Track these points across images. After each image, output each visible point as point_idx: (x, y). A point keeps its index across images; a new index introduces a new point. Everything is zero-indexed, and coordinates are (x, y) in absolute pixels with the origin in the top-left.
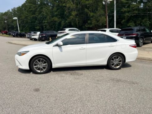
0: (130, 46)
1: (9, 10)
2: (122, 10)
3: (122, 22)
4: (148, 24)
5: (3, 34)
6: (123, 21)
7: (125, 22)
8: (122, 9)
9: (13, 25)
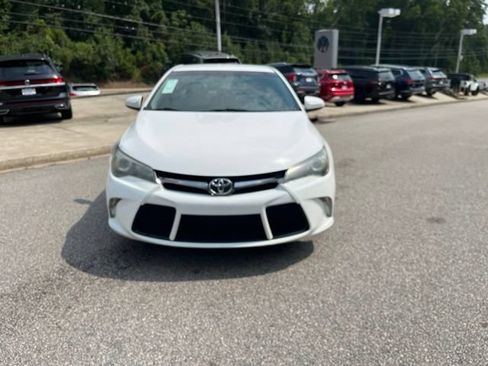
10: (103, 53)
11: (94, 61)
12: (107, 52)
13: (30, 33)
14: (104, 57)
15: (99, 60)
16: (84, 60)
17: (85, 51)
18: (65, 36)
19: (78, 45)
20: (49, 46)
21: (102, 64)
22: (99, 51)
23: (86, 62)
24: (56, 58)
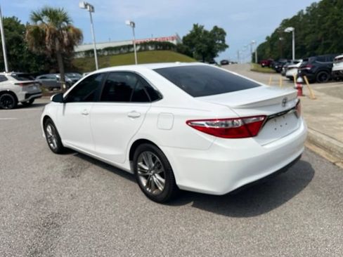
0: (187, 122)
1: (302, 11)
5: (263, 66)
9: (305, 44)
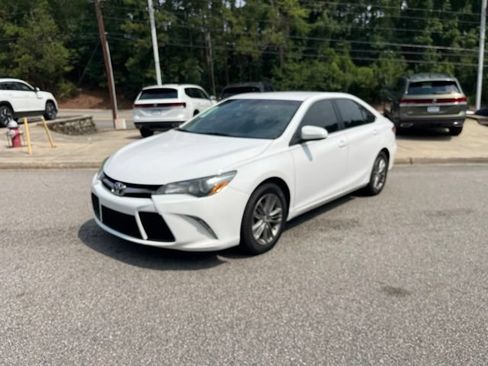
2: (123, 27)
3: (127, 65)
4: (200, 75)
6: (131, 61)
7: (135, 65)
8: (125, 23)
10: (381, 76)
11: (371, 83)
12: (385, 75)
13: (320, 61)
14: (382, 81)
15: (376, 84)
16: (362, 84)
17: (364, 75)
18: (350, 62)
19: (361, 70)
20: (334, 72)
21: (379, 87)
22: (378, 75)
23: (363, 86)
24: (338, 82)
